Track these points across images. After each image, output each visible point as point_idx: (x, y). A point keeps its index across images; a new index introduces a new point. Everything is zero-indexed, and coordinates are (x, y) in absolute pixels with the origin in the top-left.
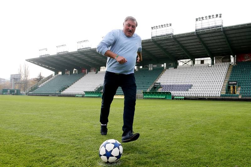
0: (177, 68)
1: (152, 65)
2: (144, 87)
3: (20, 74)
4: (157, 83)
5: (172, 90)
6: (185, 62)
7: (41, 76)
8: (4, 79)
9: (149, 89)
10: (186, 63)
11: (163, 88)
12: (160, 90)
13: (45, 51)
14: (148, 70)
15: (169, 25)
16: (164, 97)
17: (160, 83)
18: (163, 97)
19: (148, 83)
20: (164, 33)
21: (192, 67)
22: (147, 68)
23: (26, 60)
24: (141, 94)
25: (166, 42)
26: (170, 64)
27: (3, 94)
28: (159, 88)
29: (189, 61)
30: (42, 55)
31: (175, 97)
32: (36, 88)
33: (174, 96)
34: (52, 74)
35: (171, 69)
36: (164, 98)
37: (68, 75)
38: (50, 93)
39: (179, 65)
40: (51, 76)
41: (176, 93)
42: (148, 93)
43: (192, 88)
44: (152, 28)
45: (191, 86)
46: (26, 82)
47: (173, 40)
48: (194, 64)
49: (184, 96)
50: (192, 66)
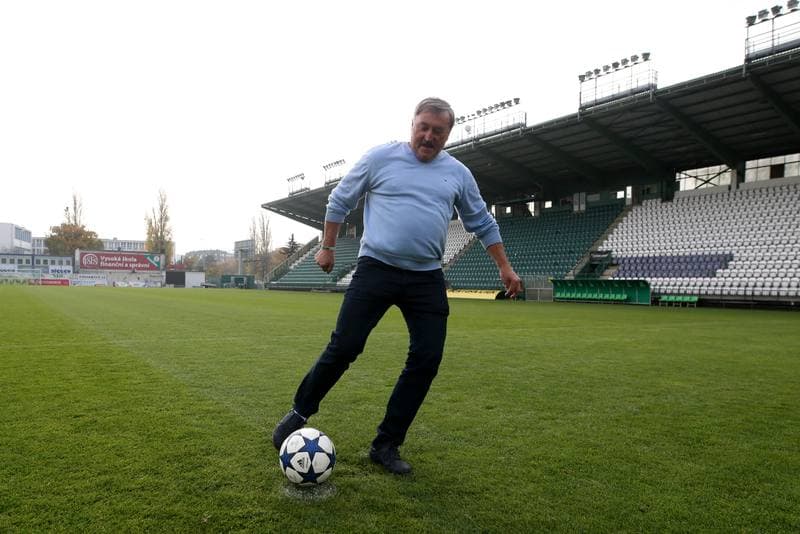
0: (675, 201)
1: (583, 195)
2: (556, 264)
3: (253, 240)
4: (601, 253)
5: (652, 274)
6: (705, 178)
7: (294, 243)
8: (225, 253)
9: (571, 272)
10: (706, 182)
11: (620, 268)
12: (610, 275)
13: (300, 179)
14: (571, 211)
15: (641, 59)
16: (625, 297)
17: (609, 252)
18: (618, 297)
19: (571, 252)
20: (624, 88)
21: (732, 194)
22: (567, 207)
23: (263, 206)
24: (546, 286)
25: (629, 115)
26: (648, 190)
27: (222, 287)
28: (607, 268)
29: (719, 174)
30: (295, 190)
31: (664, 298)
32: (284, 271)
33: (659, 293)
34: (317, 238)
35: (653, 205)
36: (626, 300)
37: (352, 236)
38: (314, 285)
39: (682, 189)
40: (315, 242)
41: (668, 285)
42: (581, 285)
43: (730, 267)
44: (582, 78)
45: (725, 260)
46: (266, 258)
47: (656, 107)
48: (743, 181)
49: (699, 295)
50: (734, 188)
